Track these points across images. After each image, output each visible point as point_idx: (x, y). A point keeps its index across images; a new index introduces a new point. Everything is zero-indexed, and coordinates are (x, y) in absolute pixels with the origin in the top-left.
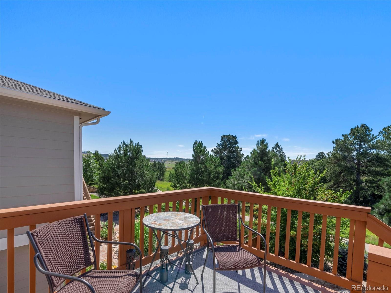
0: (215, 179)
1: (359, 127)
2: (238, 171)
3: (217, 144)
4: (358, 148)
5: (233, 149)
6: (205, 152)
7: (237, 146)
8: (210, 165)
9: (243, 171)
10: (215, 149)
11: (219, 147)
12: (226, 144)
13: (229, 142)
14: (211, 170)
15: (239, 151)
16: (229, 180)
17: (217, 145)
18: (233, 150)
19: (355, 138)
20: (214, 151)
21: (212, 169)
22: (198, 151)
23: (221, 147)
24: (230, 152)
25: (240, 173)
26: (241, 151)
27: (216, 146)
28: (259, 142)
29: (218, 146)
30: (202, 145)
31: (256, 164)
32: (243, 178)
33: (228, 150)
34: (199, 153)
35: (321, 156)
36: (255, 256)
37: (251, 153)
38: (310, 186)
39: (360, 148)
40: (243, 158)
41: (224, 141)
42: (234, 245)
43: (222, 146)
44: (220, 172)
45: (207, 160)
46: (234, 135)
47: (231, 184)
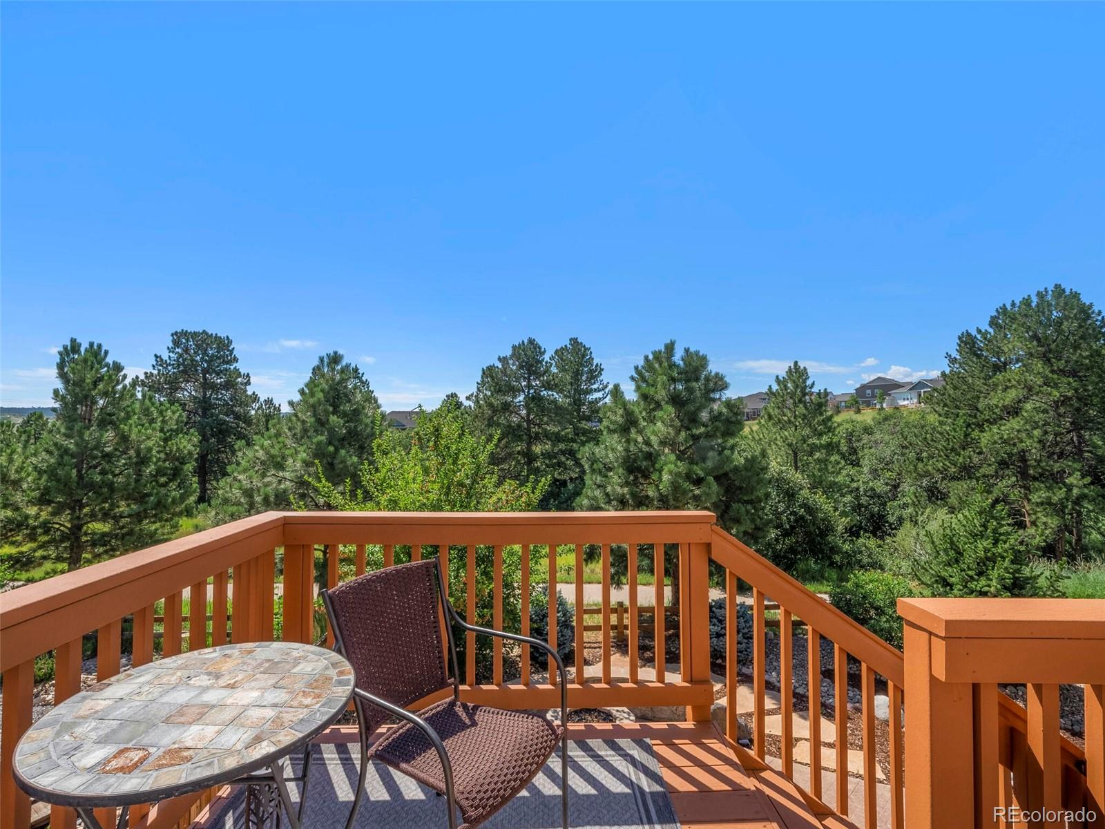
0: (163, 480)
1: (526, 344)
2: (262, 447)
3: (154, 358)
4: (525, 386)
5: (221, 378)
6: (118, 383)
7: (232, 367)
8: (143, 431)
9: (277, 447)
10: (146, 373)
11: (166, 368)
12: (192, 360)
13: (205, 353)
14: (150, 449)
15: (242, 384)
16: (229, 480)
17: (154, 363)
18: (219, 381)
19: (521, 367)
20: (142, 381)
21: (150, 443)
22: (87, 381)
23: (174, 368)
24: (206, 385)
25: (267, 453)
26: (249, 384)
27: (153, 366)
28: (326, 360)
29: (161, 365)
30: (104, 359)
31: (321, 423)
32: (280, 466)
33: (201, 380)
34: (91, 387)
35: (452, 402)
36: (535, 718)
37: (302, 392)
38: (467, 475)
39: (529, 386)
40: (253, 405)
41: (186, 350)
42: (439, 703)
43: (179, 366)
44: (186, 452)
45: (127, 413)
46: (222, 335)
47: (240, 489)
